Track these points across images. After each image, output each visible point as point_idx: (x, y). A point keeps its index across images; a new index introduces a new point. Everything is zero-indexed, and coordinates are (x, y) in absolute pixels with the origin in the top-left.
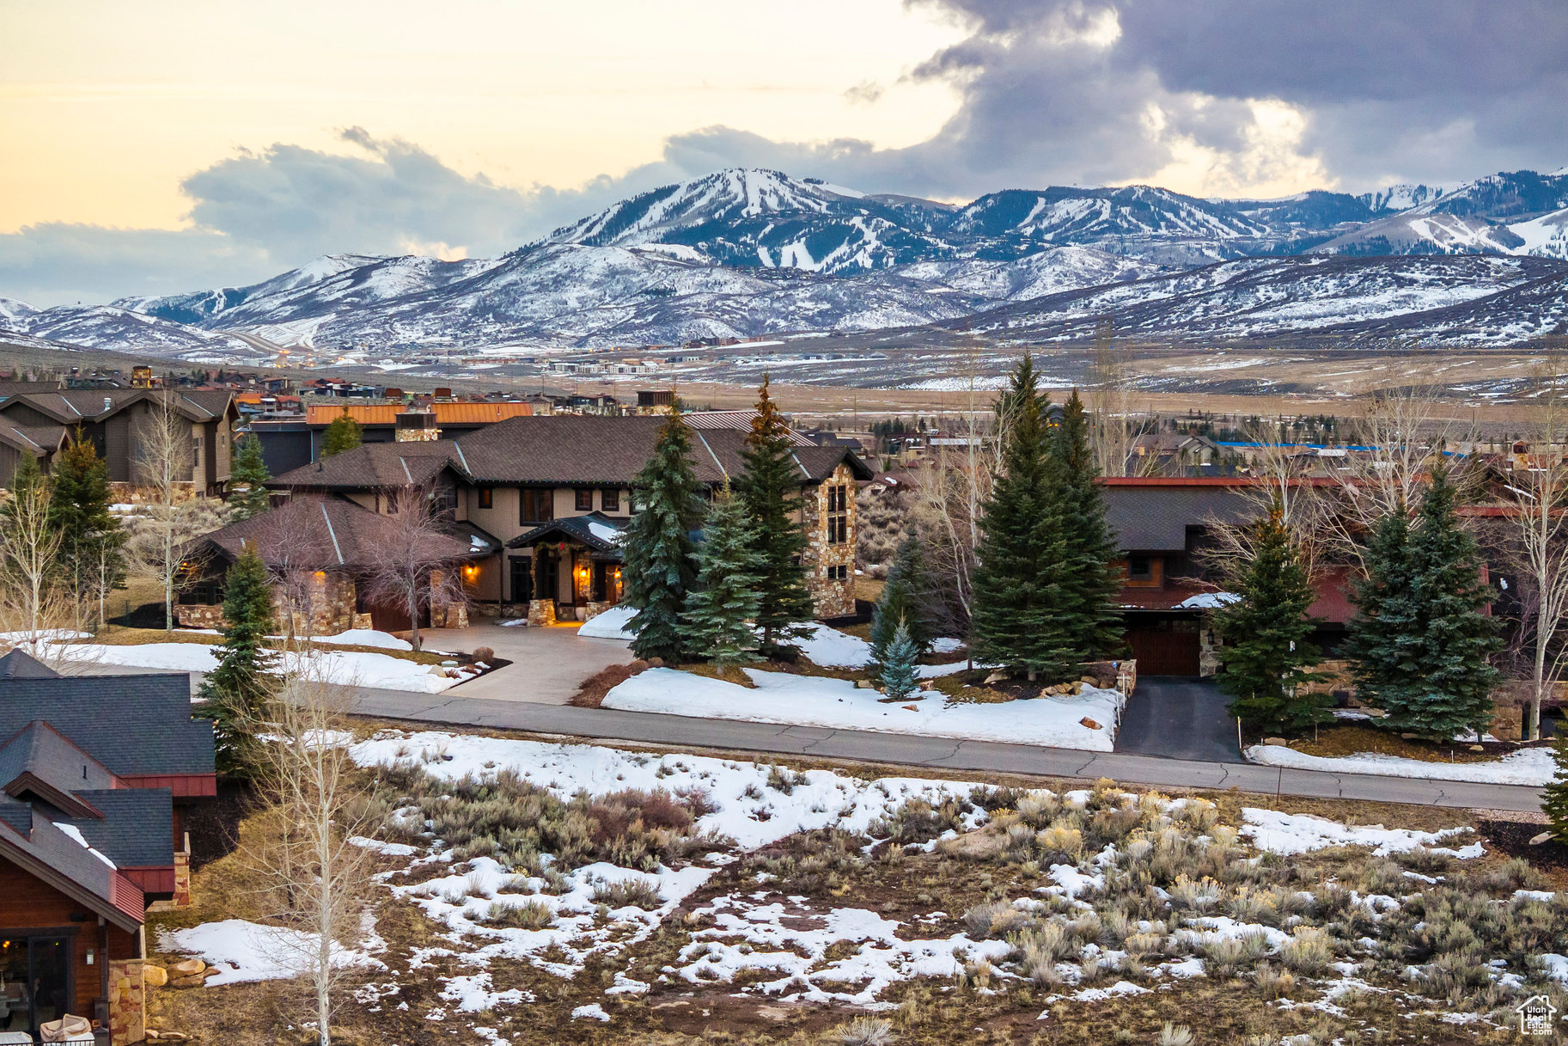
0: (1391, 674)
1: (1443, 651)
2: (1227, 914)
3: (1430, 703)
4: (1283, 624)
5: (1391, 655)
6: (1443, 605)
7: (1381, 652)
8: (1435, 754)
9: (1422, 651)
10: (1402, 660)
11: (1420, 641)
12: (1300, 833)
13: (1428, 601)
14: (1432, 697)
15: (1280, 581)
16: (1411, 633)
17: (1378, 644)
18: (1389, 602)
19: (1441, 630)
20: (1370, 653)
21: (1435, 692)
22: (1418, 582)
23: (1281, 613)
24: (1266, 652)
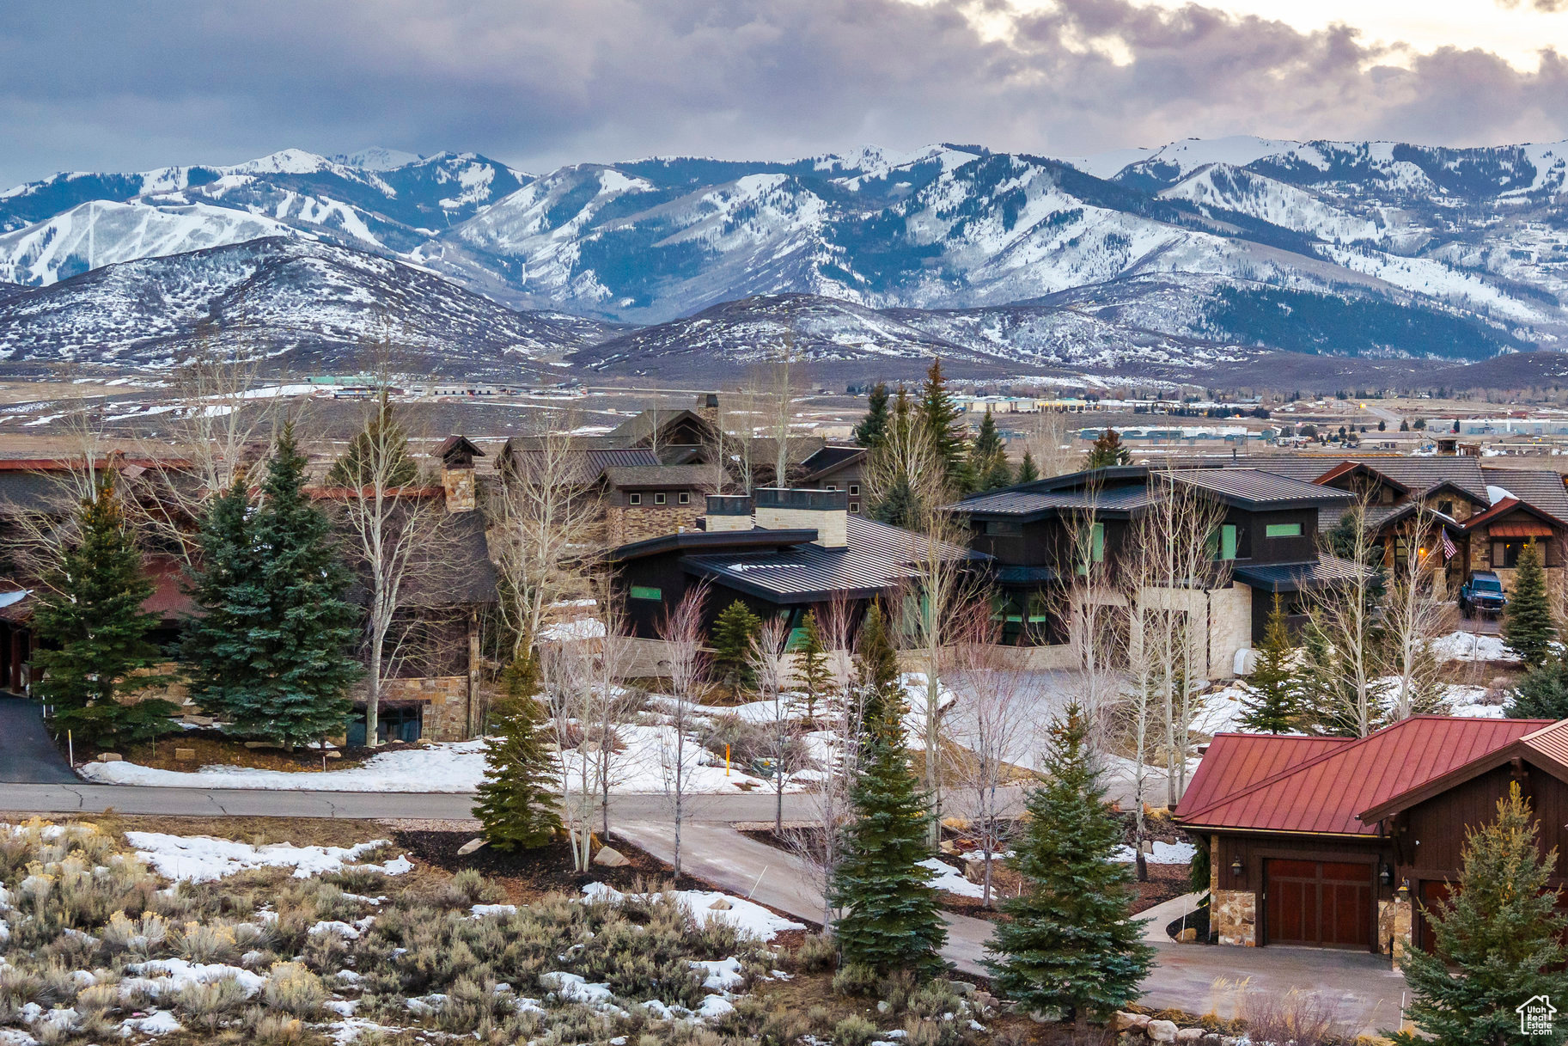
0: (241, 672)
1: (300, 645)
2: (177, 954)
3: (288, 705)
4: (119, 620)
5: (242, 651)
6: (301, 592)
7: (230, 649)
8: (291, 763)
9: (274, 646)
10: (254, 656)
11: (277, 634)
12: (204, 857)
13: (282, 588)
14: (292, 697)
15: (116, 570)
16: (262, 625)
17: (223, 640)
18: (234, 591)
19: (299, 620)
20: (215, 650)
21: (293, 693)
22: (269, 568)
23: (118, 606)
24: (104, 653)
